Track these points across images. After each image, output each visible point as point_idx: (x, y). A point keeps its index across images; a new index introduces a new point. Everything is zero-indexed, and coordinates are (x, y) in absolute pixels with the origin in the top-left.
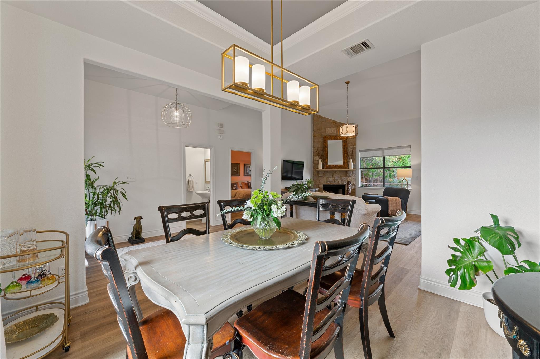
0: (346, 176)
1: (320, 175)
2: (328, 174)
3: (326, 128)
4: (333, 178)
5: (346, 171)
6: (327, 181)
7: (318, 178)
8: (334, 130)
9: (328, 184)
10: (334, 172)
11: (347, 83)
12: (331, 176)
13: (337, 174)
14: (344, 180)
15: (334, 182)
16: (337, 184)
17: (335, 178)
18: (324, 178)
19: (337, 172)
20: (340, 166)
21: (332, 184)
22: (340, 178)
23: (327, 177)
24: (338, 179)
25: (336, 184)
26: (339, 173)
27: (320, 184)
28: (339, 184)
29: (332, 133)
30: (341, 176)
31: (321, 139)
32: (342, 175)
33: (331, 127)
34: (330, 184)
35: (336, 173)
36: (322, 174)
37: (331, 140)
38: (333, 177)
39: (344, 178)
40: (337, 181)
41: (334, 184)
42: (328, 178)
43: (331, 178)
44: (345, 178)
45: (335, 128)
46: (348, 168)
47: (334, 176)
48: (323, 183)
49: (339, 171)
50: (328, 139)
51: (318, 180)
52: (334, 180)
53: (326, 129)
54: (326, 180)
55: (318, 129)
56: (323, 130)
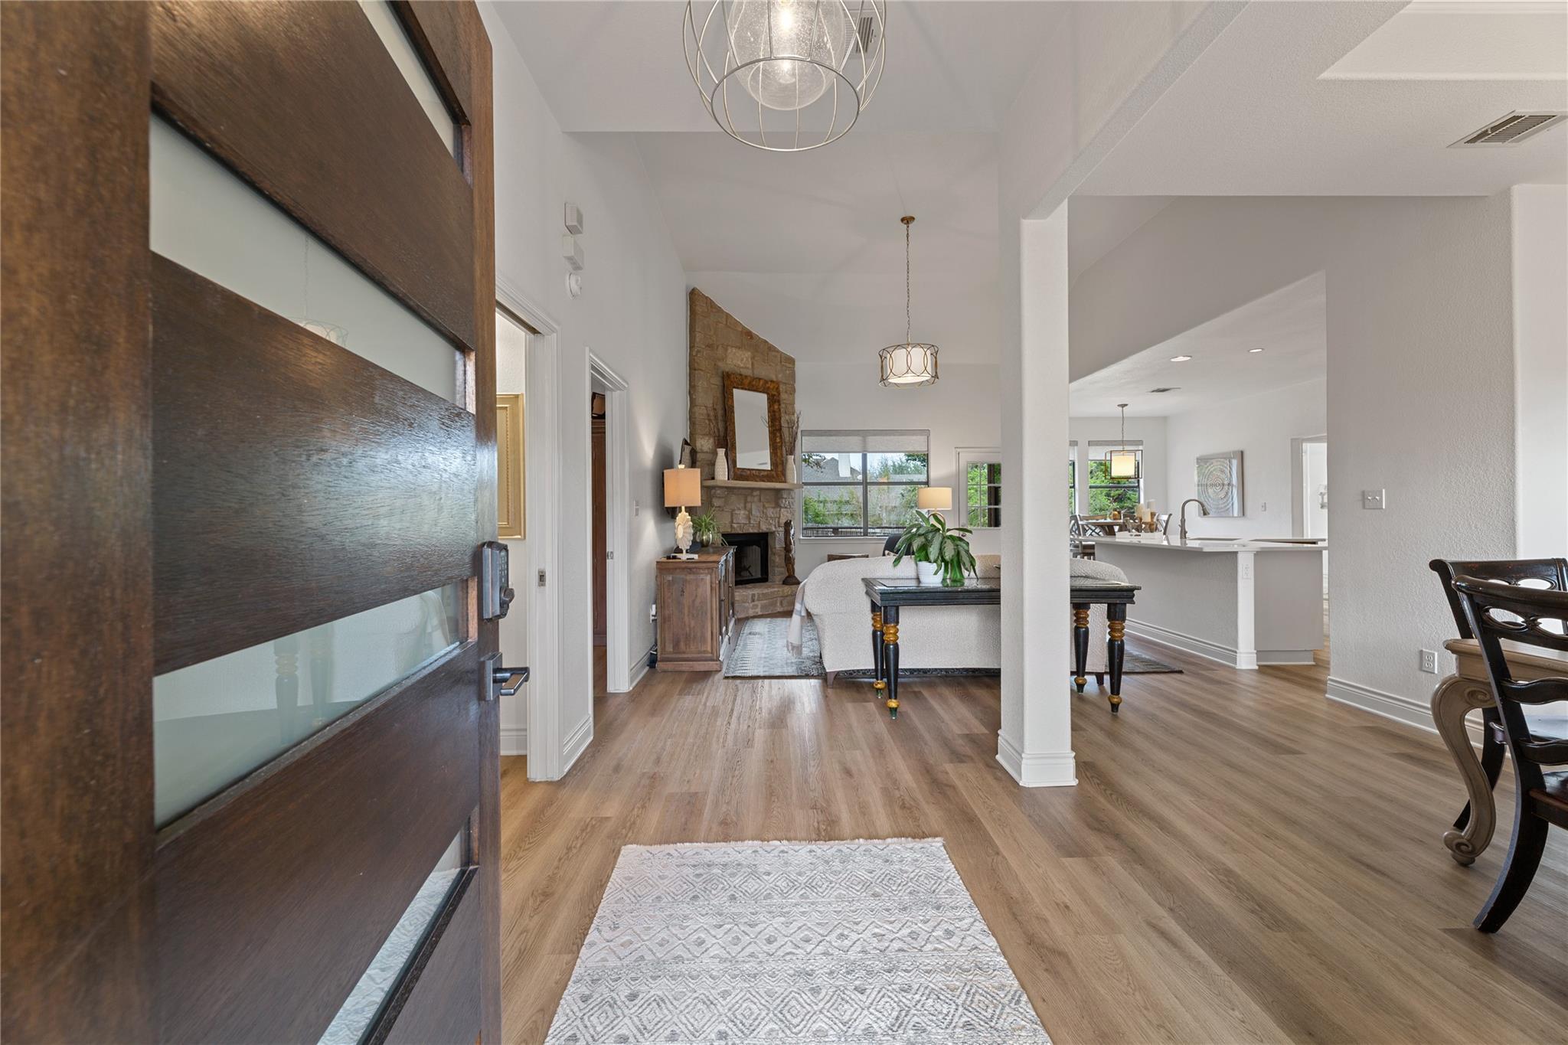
0: (778, 505)
1: (716, 502)
2: (733, 498)
3: (727, 346)
4: (747, 513)
5: (778, 491)
6: (732, 522)
8: (747, 360)
9: (733, 532)
10: (750, 491)
11: (907, 220)
12: (742, 505)
13: (755, 499)
14: (771, 518)
15: (750, 522)
16: (756, 531)
17: (750, 512)
18: (723, 510)
19: (755, 493)
20: (766, 473)
21: (744, 532)
22: (763, 512)
23: (732, 506)
24: (758, 514)
26: (760, 496)
28: (761, 531)
29: (742, 365)
30: (764, 506)
31: (716, 381)
32: (767, 502)
33: (739, 348)
34: (740, 532)
35: (754, 496)
36: (722, 497)
37: (741, 388)
38: (745, 508)
39: (770, 512)
40: (754, 521)
41: (747, 532)
42: (734, 510)
43: (742, 513)
44: (773, 513)
45: (749, 353)
46: (785, 482)
47: (749, 505)
48: (722, 530)
49: (761, 489)
50: (735, 385)
52: (749, 519)
53: (726, 350)
54: (730, 520)
55: (709, 346)
56: (720, 351)
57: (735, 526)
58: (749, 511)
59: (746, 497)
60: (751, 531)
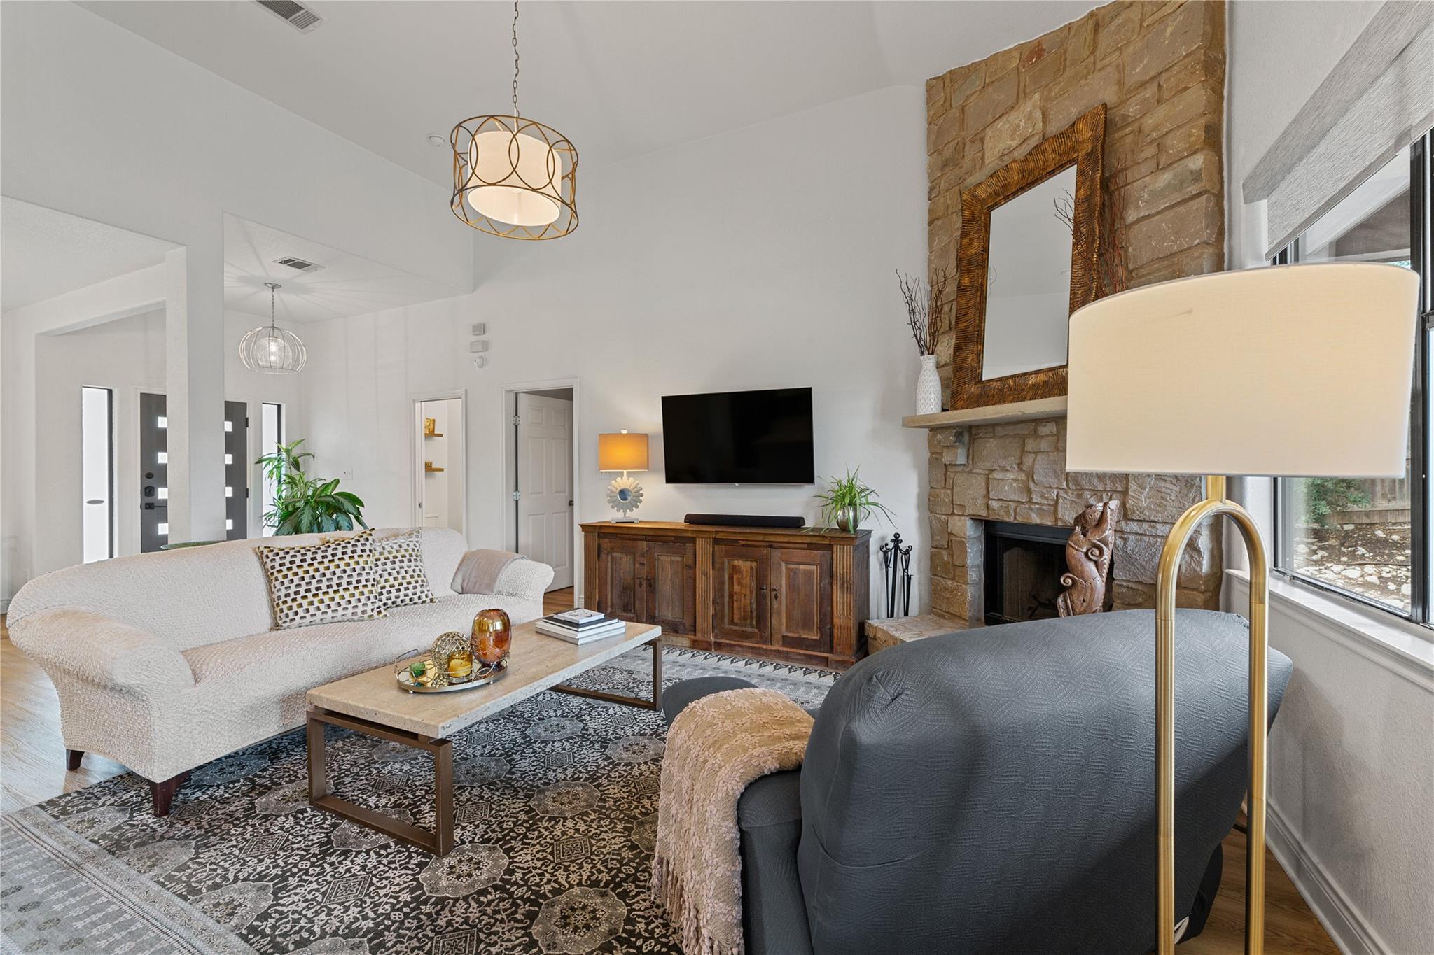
3: (986, 130)
4: (1023, 477)
6: (987, 496)
7: (945, 475)
10: (1032, 426)
12: (1012, 461)
13: (1044, 445)
15: (1030, 501)
16: (1050, 524)
17: (1030, 475)
18: (970, 472)
20: (1042, 377)
21: (1019, 519)
23: (988, 465)
25: (1038, 522)
27: (953, 514)
28: (1060, 524)
29: (1014, 144)
33: (1014, 105)
34: (1007, 519)
37: (1007, 199)
38: (1020, 465)
40: (1043, 496)
42: (992, 471)
43: (1010, 476)
47: (1029, 460)
48: (969, 511)
50: (995, 202)
51: (945, 487)
52: (1029, 491)
53: (984, 138)
54: (983, 492)
56: (971, 151)
57: (994, 504)
58: (1028, 476)
59: (1023, 439)
60: (1036, 519)
